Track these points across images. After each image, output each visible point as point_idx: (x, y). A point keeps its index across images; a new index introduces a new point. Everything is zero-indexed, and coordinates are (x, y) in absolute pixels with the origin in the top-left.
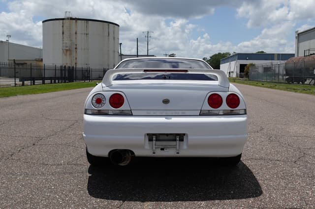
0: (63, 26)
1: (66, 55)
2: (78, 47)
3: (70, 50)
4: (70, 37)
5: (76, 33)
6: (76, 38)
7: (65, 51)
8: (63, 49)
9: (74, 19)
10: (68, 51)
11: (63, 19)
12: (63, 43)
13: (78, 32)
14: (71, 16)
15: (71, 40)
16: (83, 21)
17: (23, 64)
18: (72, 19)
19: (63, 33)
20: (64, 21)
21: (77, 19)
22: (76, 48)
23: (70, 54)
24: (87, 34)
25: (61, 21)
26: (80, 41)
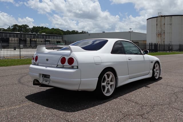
0: (157, 21)
1: (158, 37)
2: (165, 32)
3: (160, 34)
4: (161, 27)
5: (164, 24)
6: (164, 27)
7: (157, 34)
8: (156, 34)
9: (163, 16)
10: (159, 34)
11: (157, 17)
12: (157, 30)
13: (165, 23)
14: (161, 15)
15: (161, 29)
16: (169, 17)
17: (136, 43)
18: (162, 16)
19: (157, 25)
20: (158, 18)
21: (165, 16)
22: (164, 33)
23: (161, 36)
24: (171, 24)
25: (156, 18)
26: (167, 28)
